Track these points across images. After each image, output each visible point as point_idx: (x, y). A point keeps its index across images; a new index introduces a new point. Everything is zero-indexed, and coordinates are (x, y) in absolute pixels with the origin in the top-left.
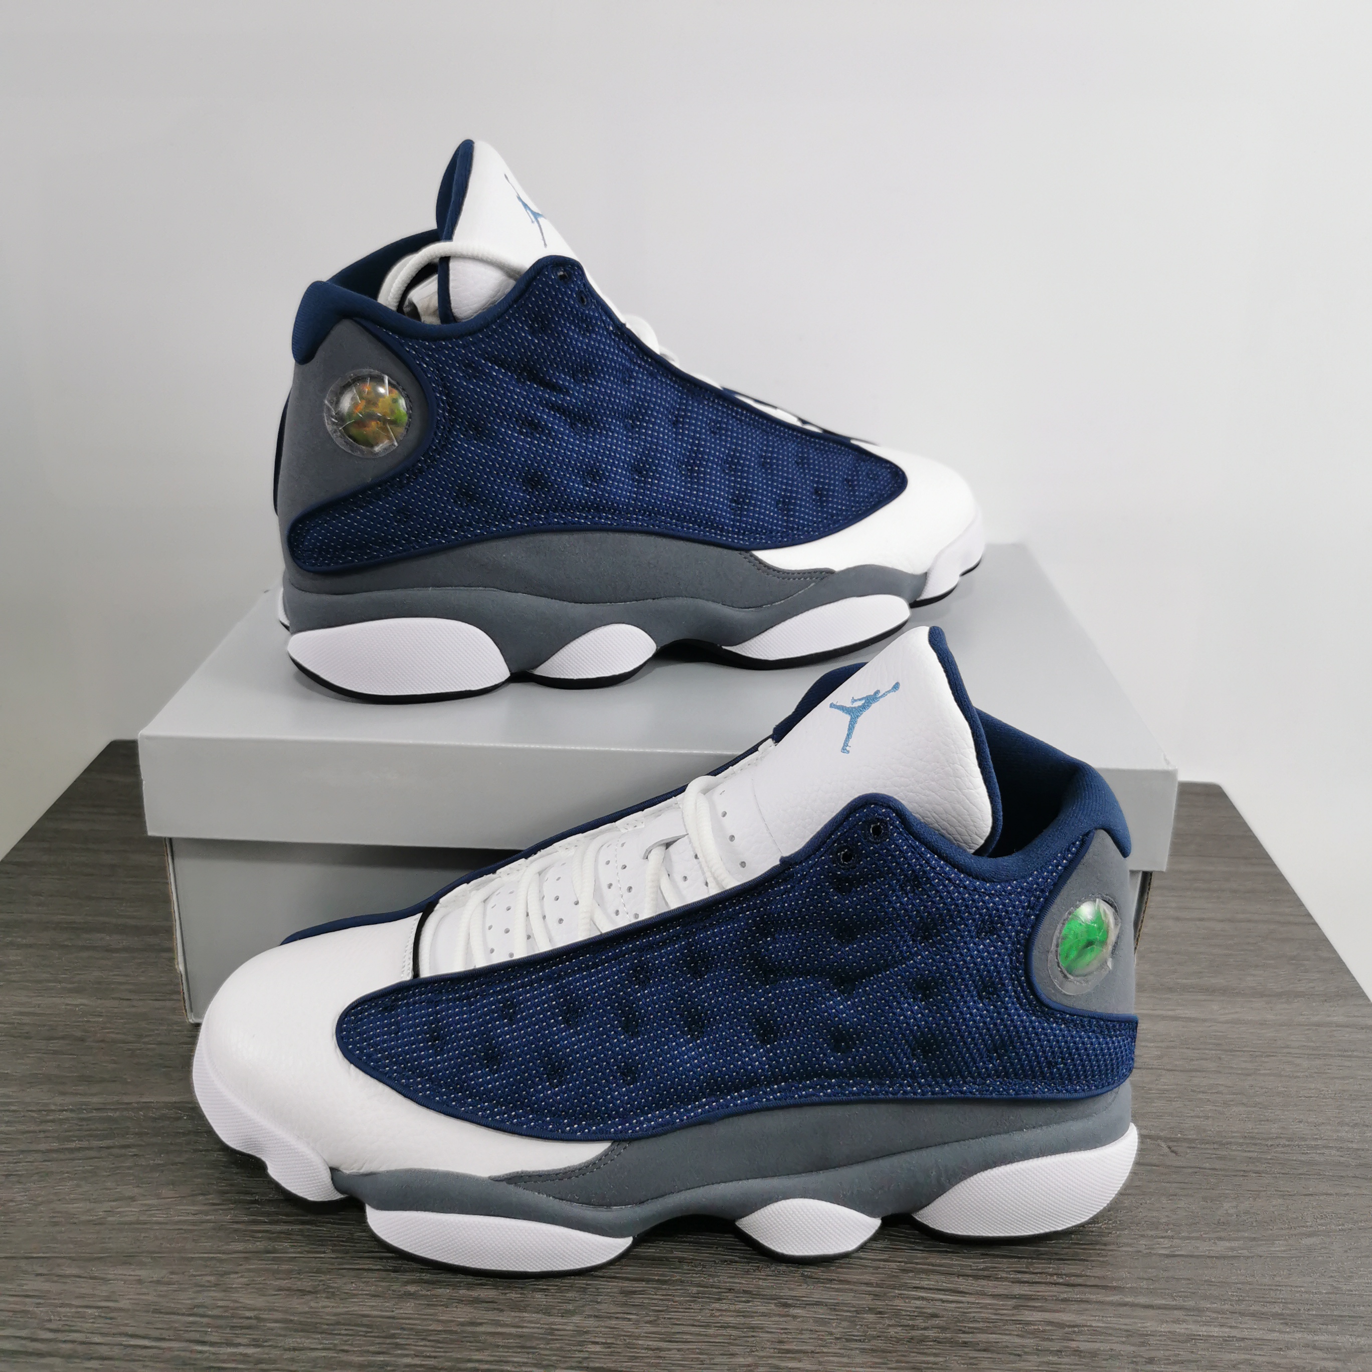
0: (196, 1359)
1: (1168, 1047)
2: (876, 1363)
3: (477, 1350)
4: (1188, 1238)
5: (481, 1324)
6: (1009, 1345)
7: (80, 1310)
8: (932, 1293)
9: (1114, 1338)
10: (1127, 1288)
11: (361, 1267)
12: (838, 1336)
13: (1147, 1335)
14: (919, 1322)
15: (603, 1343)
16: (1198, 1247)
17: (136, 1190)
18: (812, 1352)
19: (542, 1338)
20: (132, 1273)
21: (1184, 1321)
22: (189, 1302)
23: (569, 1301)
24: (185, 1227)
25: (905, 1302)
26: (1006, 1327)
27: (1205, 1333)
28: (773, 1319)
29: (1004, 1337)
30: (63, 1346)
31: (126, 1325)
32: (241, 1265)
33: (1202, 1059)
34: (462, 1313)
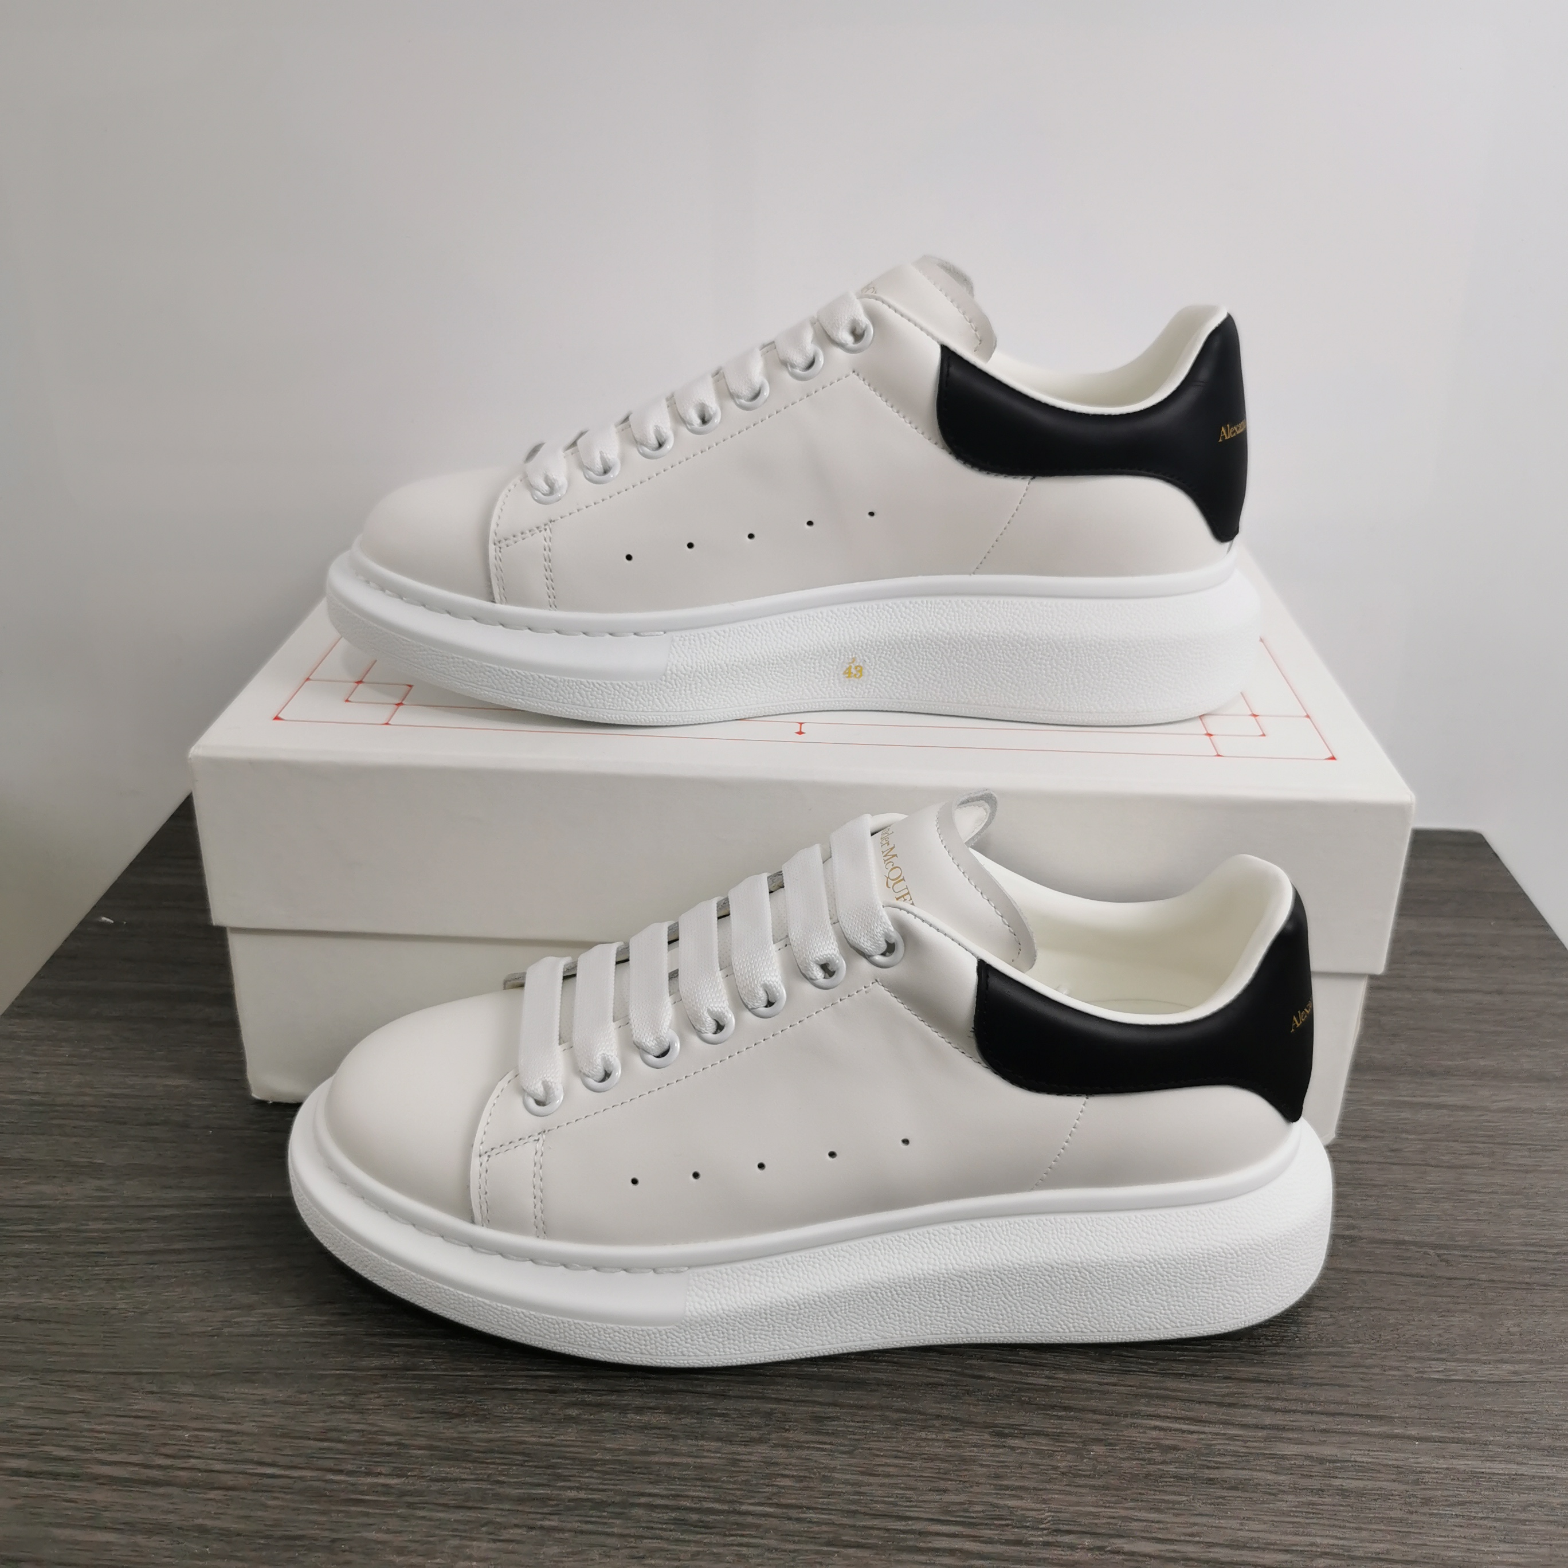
0: (332, 1490)
1: (1431, 1140)
2: (1109, 1502)
3: (651, 1483)
4: (1467, 1360)
5: (654, 1453)
6: (1261, 1482)
7: (196, 1433)
8: (1170, 1422)
9: (1382, 1475)
10: (1395, 1418)
11: (514, 1386)
12: (1062, 1470)
13: (1421, 1472)
14: (1156, 1455)
15: (793, 1476)
16: (1476, 1372)
17: (255, 1298)
18: (1035, 1489)
19: (724, 1470)
20: (255, 1392)
21: (1463, 1456)
22: (321, 1424)
23: (751, 1428)
24: (312, 1340)
25: (1140, 1433)
26: (1259, 1462)
27: (1488, 1471)
28: (988, 1450)
29: (1255, 1473)
30: (182, 1473)
31: (252, 1450)
32: (378, 1384)
33: (1472, 1154)
34: (633, 1442)
